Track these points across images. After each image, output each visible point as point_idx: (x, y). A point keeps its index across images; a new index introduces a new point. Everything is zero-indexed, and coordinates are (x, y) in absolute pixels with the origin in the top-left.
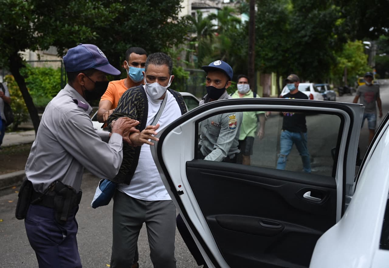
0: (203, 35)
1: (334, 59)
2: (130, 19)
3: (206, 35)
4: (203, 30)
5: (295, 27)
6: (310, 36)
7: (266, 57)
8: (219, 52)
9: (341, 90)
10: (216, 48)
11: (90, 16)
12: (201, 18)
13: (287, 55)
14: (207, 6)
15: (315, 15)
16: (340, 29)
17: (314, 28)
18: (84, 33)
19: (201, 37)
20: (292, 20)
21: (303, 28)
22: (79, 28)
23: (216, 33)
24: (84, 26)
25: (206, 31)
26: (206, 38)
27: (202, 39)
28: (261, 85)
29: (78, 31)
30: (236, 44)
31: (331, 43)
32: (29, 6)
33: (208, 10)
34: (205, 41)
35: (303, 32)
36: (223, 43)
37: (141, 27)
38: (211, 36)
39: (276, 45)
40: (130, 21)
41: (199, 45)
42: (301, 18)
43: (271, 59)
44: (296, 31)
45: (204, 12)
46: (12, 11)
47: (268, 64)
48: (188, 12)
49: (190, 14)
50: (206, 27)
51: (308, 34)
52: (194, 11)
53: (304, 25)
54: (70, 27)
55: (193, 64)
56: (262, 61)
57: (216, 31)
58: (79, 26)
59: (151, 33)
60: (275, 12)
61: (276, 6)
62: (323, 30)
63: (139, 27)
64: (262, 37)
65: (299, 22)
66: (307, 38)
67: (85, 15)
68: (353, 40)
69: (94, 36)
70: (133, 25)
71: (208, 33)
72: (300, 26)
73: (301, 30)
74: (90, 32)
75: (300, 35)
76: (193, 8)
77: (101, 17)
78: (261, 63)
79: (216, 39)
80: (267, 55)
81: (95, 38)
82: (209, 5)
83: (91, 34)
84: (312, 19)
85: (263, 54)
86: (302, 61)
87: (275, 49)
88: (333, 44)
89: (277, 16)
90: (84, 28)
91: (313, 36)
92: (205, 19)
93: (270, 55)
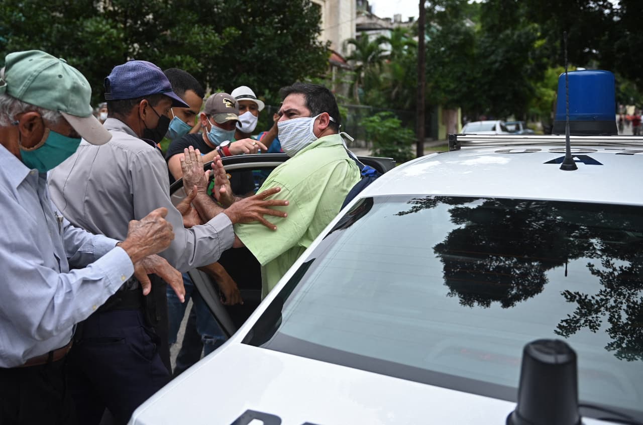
0: (370, 63)
1: (532, 91)
2: (254, 46)
3: (373, 62)
4: (371, 57)
5: (483, 51)
6: (501, 62)
7: (447, 89)
8: (390, 84)
9: (547, 128)
10: (385, 79)
11: (195, 44)
12: (367, 42)
13: (473, 86)
14: (379, 27)
15: (507, 35)
16: (537, 52)
17: (507, 52)
18: (188, 64)
19: (368, 65)
20: (479, 43)
21: (493, 52)
22: (181, 58)
23: (386, 61)
24: (188, 56)
25: (374, 57)
26: (374, 66)
27: (368, 68)
28: (443, 124)
29: (182, 61)
30: (410, 74)
31: (527, 70)
32: (119, 34)
33: (378, 31)
34: (373, 69)
35: (493, 58)
36: (394, 72)
37: (266, 56)
38: (380, 64)
39: (459, 74)
40: (254, 48)
41: (365, 74)
42: (491, 40)
43: (453, 92)
44: (485, 56)
45: (373, 34)
46: (97, 40)
47: (450, 97)
48: (352, 34)
49: (354, 37)
50: (374, 53)
51: (499, 59)
52: (359, 34)
53: (493, 48)
54: (172, 58)
55: (358, 98)
56: (443, 94)
57: (386, 57)
58: (183, 56)
59: (281, 63)
60: (457, 33)
61: (458, 25)
62: (517, 54)
63: (264, 55)
64: (443, 64)
65: (487, 45)
66: (497, 65)
67: (189, 42)
68: (554, 67)
69: (199, 67)
70: (257, 52)
71: (376, 60)
72: (489, 49)
73: (489, 55)
74: (194, 63)
75: (488, 61)
76: (358, 30)
77: (209, 45)
78: (442, 96)
79: (386, 68)
80: (448, 86)
81: (200, 70)
82: (381, 25)
83: (195, 65)
84: (503, 41)
85: (443, 85)
86: (492, 93)
87: (459, 79)
88: (529, 71)
89: (462, 37)
90: (188, 58)
91: (506, 62)
92: (372, 43)
93: (452, 86)
